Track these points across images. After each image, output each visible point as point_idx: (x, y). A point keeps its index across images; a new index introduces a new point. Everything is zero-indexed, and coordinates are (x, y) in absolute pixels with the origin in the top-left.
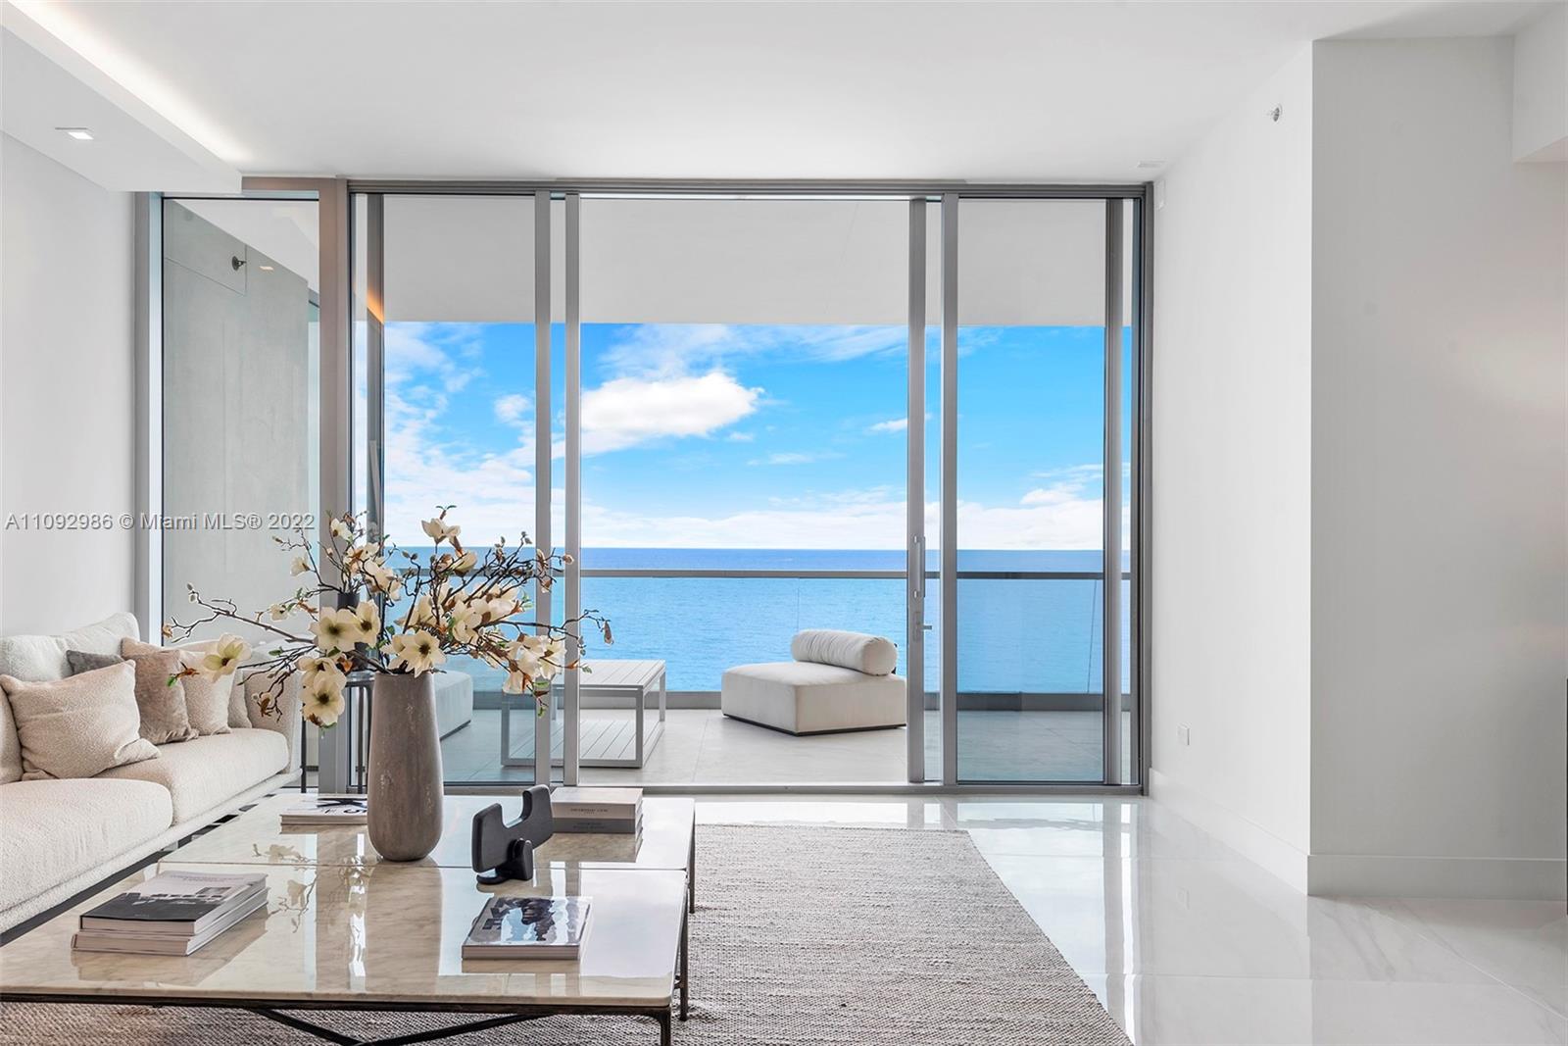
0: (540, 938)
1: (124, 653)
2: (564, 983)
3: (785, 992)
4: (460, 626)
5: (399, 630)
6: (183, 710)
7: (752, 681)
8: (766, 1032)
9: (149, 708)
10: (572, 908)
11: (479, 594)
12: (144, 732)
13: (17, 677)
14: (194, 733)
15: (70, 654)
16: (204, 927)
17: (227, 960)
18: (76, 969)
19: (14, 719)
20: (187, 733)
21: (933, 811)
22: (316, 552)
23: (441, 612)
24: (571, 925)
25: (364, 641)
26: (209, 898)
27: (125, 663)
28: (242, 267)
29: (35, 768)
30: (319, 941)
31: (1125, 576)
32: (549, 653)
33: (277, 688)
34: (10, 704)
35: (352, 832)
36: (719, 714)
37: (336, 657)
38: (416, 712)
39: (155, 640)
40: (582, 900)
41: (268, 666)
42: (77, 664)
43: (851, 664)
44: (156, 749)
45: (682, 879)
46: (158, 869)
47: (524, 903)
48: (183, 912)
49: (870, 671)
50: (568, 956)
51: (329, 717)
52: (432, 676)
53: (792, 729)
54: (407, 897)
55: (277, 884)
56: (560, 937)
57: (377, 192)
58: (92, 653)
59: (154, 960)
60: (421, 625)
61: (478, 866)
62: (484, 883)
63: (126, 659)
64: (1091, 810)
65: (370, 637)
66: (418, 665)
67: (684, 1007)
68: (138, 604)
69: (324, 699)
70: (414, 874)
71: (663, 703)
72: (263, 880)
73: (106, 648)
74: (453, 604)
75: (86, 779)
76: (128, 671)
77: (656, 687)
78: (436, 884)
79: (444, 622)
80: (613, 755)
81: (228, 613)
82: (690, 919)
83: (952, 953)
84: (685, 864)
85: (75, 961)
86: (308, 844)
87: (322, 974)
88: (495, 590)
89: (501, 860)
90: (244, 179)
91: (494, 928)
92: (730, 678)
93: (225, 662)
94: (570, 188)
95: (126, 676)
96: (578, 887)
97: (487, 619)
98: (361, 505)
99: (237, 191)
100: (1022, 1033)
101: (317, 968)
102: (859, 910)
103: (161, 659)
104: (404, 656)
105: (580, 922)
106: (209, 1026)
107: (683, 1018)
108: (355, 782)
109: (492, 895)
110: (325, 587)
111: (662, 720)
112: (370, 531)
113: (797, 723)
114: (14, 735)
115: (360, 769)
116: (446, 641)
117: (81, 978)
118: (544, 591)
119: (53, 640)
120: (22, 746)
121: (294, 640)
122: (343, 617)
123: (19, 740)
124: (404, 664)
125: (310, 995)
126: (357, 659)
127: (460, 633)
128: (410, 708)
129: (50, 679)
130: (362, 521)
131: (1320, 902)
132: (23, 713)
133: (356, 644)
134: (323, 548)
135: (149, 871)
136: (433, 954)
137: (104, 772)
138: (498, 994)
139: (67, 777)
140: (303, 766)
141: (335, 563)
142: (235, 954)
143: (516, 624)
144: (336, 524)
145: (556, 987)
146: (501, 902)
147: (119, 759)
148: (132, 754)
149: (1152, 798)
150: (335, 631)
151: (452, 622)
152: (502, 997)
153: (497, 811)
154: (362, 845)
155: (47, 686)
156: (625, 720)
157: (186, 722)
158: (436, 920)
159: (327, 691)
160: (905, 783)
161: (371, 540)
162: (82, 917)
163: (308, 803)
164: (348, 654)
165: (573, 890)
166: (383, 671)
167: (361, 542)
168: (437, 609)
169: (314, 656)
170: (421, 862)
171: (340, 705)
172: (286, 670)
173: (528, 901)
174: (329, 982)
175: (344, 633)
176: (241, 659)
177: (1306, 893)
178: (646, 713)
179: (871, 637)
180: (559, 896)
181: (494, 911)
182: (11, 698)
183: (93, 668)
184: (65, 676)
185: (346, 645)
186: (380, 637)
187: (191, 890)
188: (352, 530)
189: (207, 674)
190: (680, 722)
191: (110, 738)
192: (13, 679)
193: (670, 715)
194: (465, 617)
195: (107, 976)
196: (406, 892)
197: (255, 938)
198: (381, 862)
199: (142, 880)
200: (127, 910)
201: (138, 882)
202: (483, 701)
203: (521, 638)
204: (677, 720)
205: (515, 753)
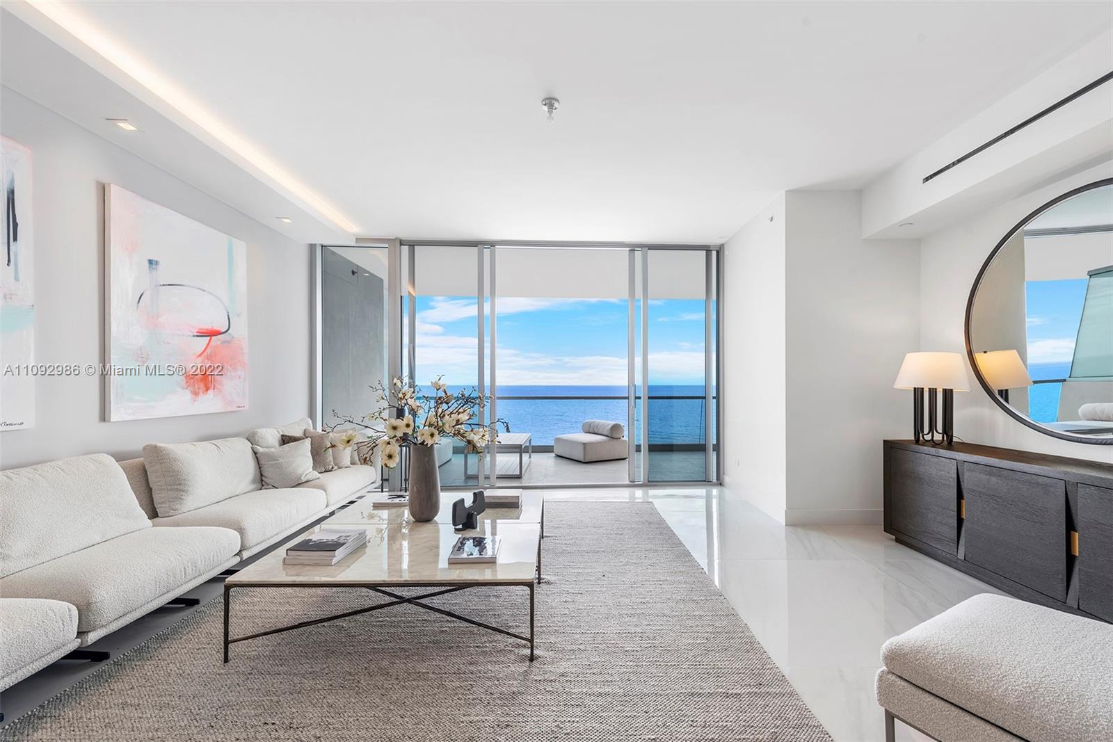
0: (480, 555)
1: (306, 435)
2: (490, 573)
3: (580, 571)
4: (447, 426)
5: (422, 427)
6: (331, 458)
7: (566, 441)
8: (573, 588)
9: (316, 458)
10: (494, 541)
11: (455, 411)
12: (314, 468)
13: (260, 446)
14: (336, 468)
15: (282, 436)
16: (340, 553)
17: (349, 567)
18: (285, 572)
19: (258, 463)
20: (333, 468)
21: (639, 493)
22: (387, 392)
23: (439, 419)
24: (493, 549)
25: (407, 432)
26: (342, 541)
27: (306, 440)
28: (356, 274)
29: (267, 484)
30: (389, 557)
31: (714, 398)
32: (484, 436)
33: (371, 452)
34: (257, 458)
35: (402, 509)
36: (553, 455)
37: (395, 439)
38: (428, 461)
39: (319, 429)
40: (498, 538)
41: (366, 443)
42: (285, 440)
43: (606, 433)
44: (320, 475)
45: (539, 526)
46: (321, 527)
47: (474, 539)
48: (331, 547)
49: (614, 436)
50: (492, 562)
51: (392, 464)
52: (435, 446)
53: (582, 460)
54: (425, 537)
55: (371, 533)
56: (489, 552)
57: (412, 245)
58: (292, 435)
59: (318, 568)
60: (430, 425)
61: (455, 524)
62: (457, 530)
63: (307, 438)
64: (701, 491)
65: (410, 431)
66: (429, 442)
67: (539, 578)
68: (312, 414)
69: (390, 457)
70: (428, 526)
71: (530, 450)
72: (365, 532)
73: (298, 433)
74: (444, 416)
75: (289, 489)
76: (308, 442)
77: (528, 444)
78: (438, 531)
79: (440, 423)
80: (510, 473)
81: (350, 421)
82: (542, 542)
83: (647, 552)
84: (540, 521)
85: (284, 569)
86: (385, 514)
87: (390, 573)
88: (461, 410)
89: (465, 521)
90: (357, 239)
91: (461, 550)
92: (557, 440)
93: (348, 442)
94: (492, 244)
95: (307, 444)
96: (496, 531)
97: (458, 422)
98: (406, 372)
99: (353, 244)
100: (675, 585)
101: (388, 569)
102: (610, 536)
103: (321, 437)
104: (423, 438)
105: (497, 547)
106: (342, 592)
107: (539, 583)
108: (404, 486)
109: (460, 536)
110: (391, 406)
111: (530, 457)
112: (410, 383)
113: (584, 458)
114: (258, 470)
115: (406, 480)
116: (441, 431)
117: (287, 575)
118: (481, 409)
119: (275, 431)
120: (262, 475)
121: (378, 432)
122: (398, 422)
123: (260, 472)
124: (424, 441)
125: (384, 581)
126: (405, 438)
127: (447, 428)
128: (426, 459)
129: (274, 447)
130: (406, 380)
131: (790, 528)
132: (262, 462)
133: (404, 434)
134: (390, 390)
135: (317, 528)
136: (437, 562)
137: (298, 485)
138: (463, 579)
139: (281, 488)
140: (382, 480)
141: (395, 396)
142: (353, 564)
143: (470, 425)
144: (395, 380)
145: (487, 575)
146: (464, 539)
147: (304, 479)
148: (309, 477)
149: (725, 486)
150: (395, 428)
151: (444, 424)
152: (464, 580)
153: (462, 501)
154: (407, 513)
155: (273, 450)
156: (514, 458)
157: (332, 463)
158: (437, 547)
159: (391, 453)
160: (627, 482)
161: (410, 387)
162: (287, 550)
163: (384, 497)
164: (400, 438)
165: (494, 533)
166: (415, 444)
167: (406, 388)
168: (437, 418)
169: (386, 438)
170: (431, 522)
171: (397, 459)
172: (374, 444)
173: (475, 538)
174: (393, 575)
175: (398, 429)
176: (355, 440)
177: (784, 524)
178: (523, 455)
179: (614, 423)
180: (488, 536)
181: (462, 543)
182: (258, 455)
183: (293, 442)
184: (280, 445)
185: (399, 434)
186: (414, 430)
187: (334, 537)
188: (402, 383)
189: (340, 446)
190: (538, 458)
191: (300, 471)
192: (258, 447)
193: (533, 455)
194: (449, 421)
195: (297, 575)
196: (425, 535)
197: (360, 557)
198: (414, 522)
199: (314, 533)
200: (306, 546)
201: (311, 533)
202: (457, 451)
203: (472, 431)
204: (536, 457)
205: (469, 472)
